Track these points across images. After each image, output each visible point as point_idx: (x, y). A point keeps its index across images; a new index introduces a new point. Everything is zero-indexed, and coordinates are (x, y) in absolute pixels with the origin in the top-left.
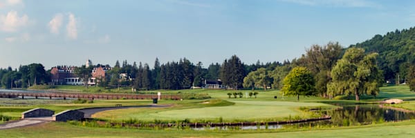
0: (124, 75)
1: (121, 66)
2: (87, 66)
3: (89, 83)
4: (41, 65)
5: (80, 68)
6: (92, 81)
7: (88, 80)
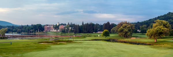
0: (71, 28)
1: (70, 24)
2: (58, 25)
3: (58, 31)
4: (40, 24)
5: (55, 26)
6: (59, 30)
7: (58, 30)
